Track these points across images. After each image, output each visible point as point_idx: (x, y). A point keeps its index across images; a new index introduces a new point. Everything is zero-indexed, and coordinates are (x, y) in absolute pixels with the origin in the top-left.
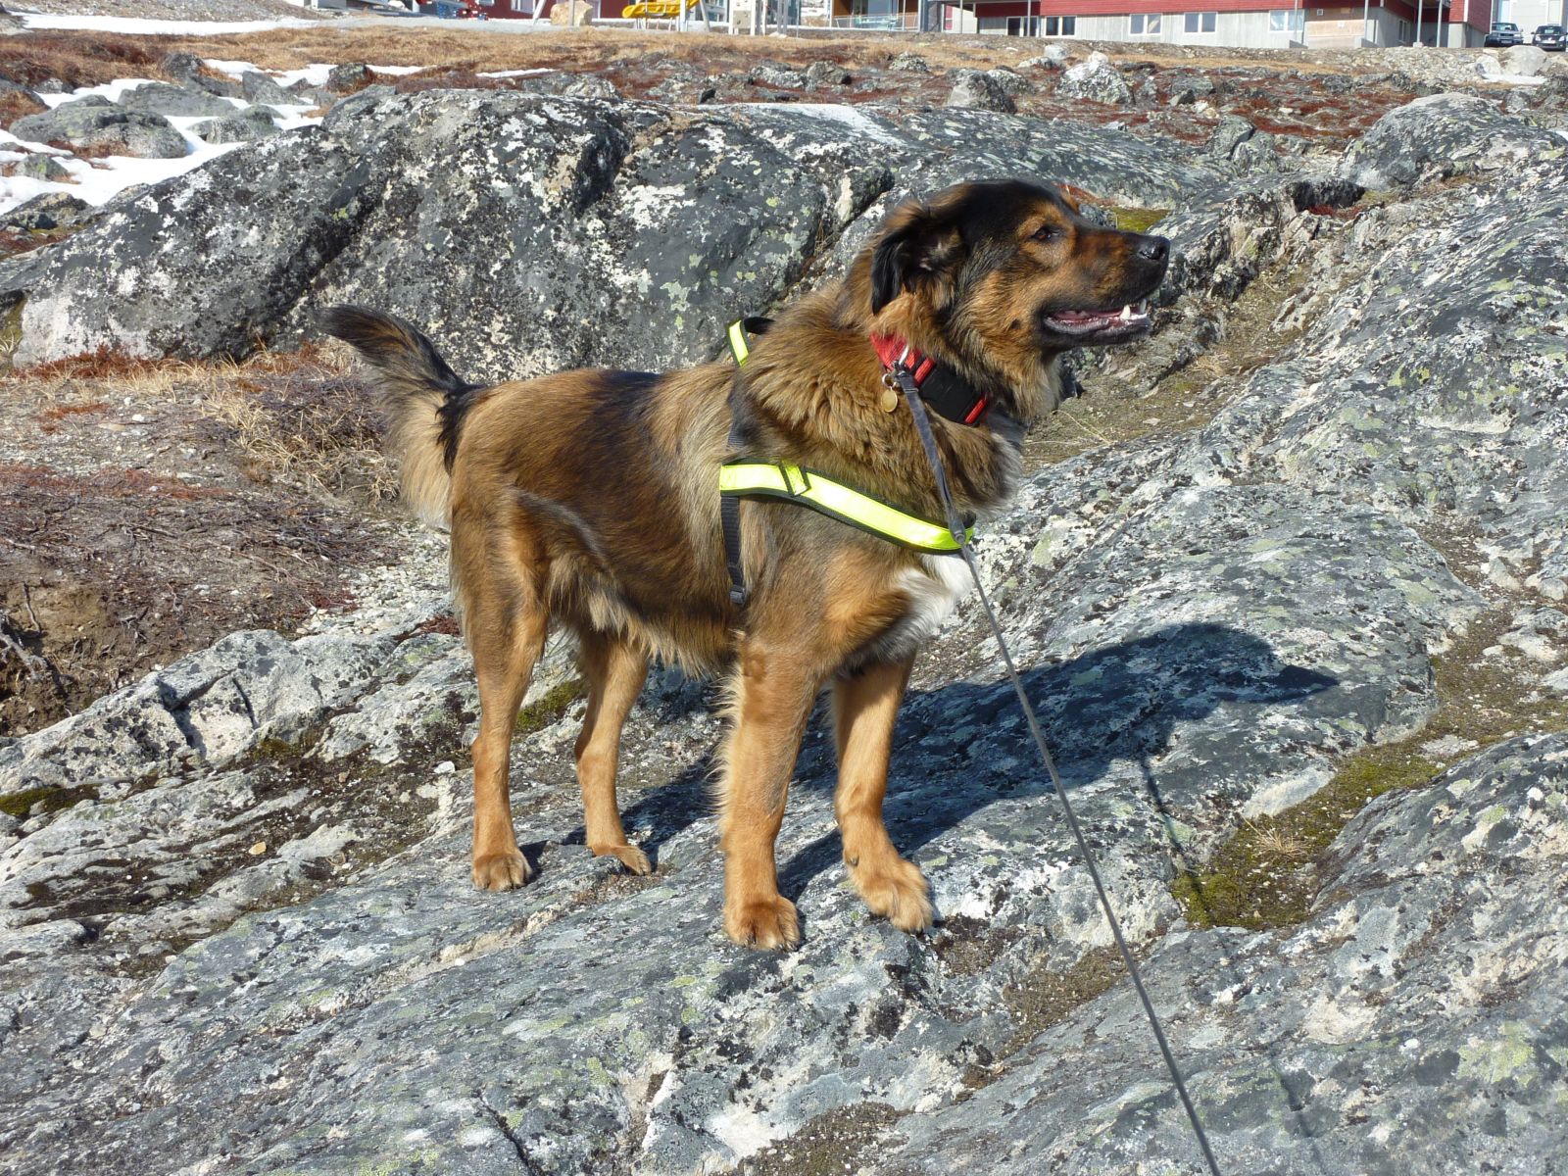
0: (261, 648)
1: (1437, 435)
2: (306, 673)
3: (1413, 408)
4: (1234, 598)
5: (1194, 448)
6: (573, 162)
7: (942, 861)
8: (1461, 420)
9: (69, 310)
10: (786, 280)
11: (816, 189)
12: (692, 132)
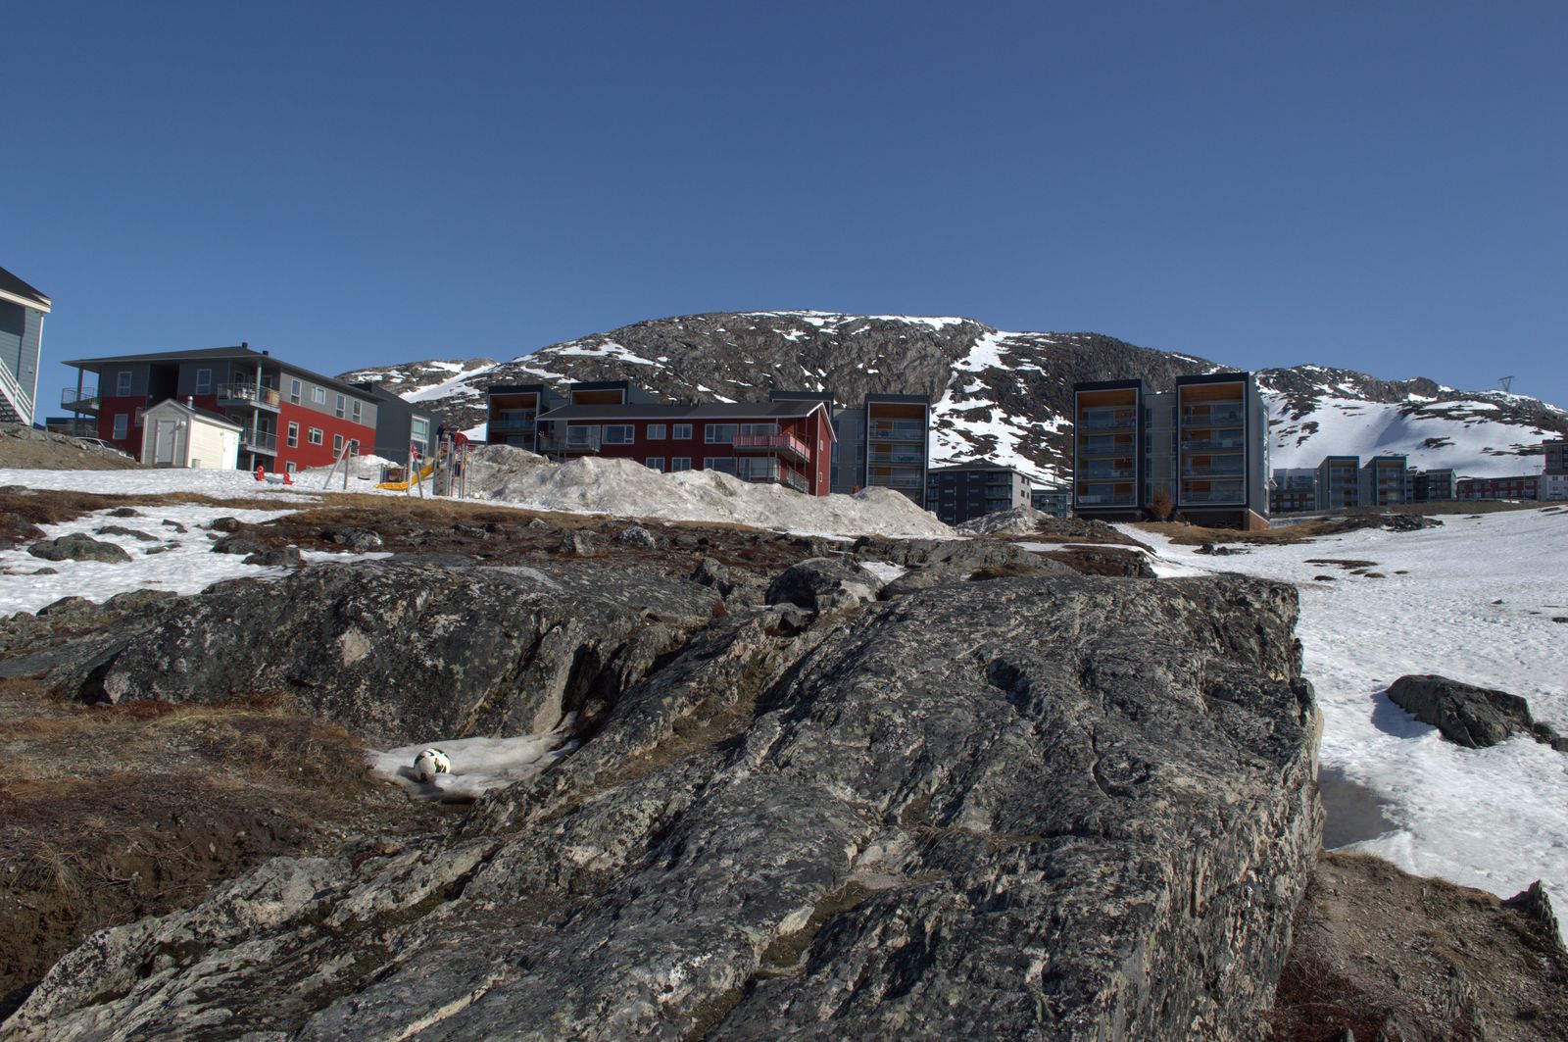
0: (285, 867)
1: (841, 748)
2: (306, 878)
3: (829, 737)
4: (762, 830)
5: (735, 758)
6: (405, 603)
7: (659, 956)
8: (850, 741)
9: (130, 678)
10: (513, 662)
11: (528, 617)
12: (464, 586)
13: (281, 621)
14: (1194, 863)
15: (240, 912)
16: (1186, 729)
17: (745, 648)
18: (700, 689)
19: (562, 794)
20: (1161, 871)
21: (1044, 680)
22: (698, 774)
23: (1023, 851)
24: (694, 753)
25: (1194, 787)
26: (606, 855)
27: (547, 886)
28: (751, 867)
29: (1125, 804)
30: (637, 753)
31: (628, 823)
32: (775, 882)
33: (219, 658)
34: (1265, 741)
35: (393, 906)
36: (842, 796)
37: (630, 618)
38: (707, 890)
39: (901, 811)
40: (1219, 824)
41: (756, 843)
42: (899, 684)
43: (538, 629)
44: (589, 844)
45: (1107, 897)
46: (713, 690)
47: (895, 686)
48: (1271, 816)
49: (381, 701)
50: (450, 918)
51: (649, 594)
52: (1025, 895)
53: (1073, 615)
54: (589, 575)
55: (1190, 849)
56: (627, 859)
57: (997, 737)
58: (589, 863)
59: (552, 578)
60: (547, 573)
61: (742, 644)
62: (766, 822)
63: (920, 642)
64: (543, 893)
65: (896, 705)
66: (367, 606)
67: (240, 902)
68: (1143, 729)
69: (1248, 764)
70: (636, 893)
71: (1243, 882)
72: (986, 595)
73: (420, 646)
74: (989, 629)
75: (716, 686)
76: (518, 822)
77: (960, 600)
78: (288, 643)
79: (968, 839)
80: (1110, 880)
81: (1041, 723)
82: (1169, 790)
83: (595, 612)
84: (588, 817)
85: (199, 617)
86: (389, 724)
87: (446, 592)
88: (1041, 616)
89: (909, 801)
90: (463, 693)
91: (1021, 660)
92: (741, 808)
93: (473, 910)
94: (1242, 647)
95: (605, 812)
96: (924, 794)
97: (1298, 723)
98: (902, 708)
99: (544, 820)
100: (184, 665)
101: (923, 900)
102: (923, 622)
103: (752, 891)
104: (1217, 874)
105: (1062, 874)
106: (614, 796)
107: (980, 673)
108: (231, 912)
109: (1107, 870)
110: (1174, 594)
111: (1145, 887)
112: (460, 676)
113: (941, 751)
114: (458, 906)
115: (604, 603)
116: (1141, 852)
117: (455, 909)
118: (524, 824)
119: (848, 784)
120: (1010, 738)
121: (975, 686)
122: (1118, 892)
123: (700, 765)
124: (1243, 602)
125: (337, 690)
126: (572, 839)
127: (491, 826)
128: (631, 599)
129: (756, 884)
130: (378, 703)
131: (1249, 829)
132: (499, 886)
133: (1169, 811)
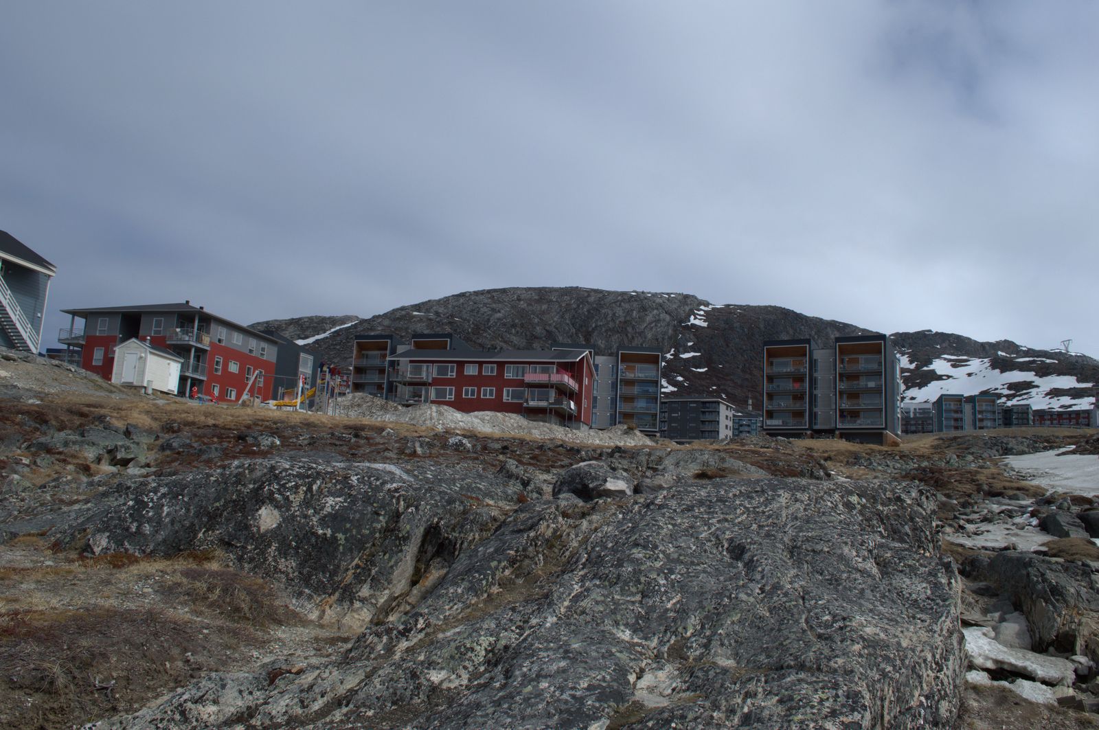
0: (221, 679)
1: (621, 601)
2: (236, 688)
3: (612, 593)
4: (568, 661)
5: (546, 607)
6: (305, 489)
8: (627, 596)
9: (108, 537)
10: (380, 533)
11: (391, 501)
12: (346, 478)
13: (217, 499)
14: (882, 690)
15: (190, 713)
16: (868, 593)
17: (548, 526)
18: (517, 556)
19: (422, 629)
20: (863, 698)
21: (765, 554)
22: (519, 618)
23: (758, 681)
24: (515, 603)
25: (878, 635)
26: (453, 677)
27: (411, 699)
28: (562, 689)
29: (831, 647)
30: (473, 602)
31: (469, 654)
32: (580, 700)
33: (172, 524)
34: (924, 601)
35: (300, 711)
36: (623, 637)
37: (462, 502)
38: (532, 706)
39: (666, 649)
40: (898, 662)
41: (564, 671)
42: (661, 556)
43: (398, 509)
44: (442, 669)
45: (826, 717)
46: (526, 557)
47: (658, 557)
48: (934, 656)
49: (286, 558)
50: (341, 721)
51: (474, 485)
52: (766, 713)
53: (780, 508)
54: (432, 471)
55: (879, 680)
56: (469, 680)
57: (733, 596)
58: (442, 682)
59: (406, 473)
60: (402, 468)
61: (546, 524)
62: (571, 655)
63: (674, 525)
64: (409, 704)
65: (660, 571)
66: (279, 490)
67: (189, 704)
68: (837, 591)
69: (914, 618)
70: (478, 706)
71: (917, 706)
72: (718, 492)
73: (315, 519)
74: (722, 516)
75: (528, 553)
76: (390, 650)
77: (700, 495)
78: (221, 515)
79: (718, 671)
80: (827, 704)
81: (764, 586)
82: (862, 637)
83: (438, 498)
84: (440, 648)
85: (159, 494)
86: (291, 575)
87: (334, 481)
88: (758, 507)
89: (672, 642)
90: (343, 554)
91: (746, 539)
92: (552, 645)
93: (358, 715)
94: (900, 532)
95: (452, 644)
96: (682, 636)
97: (947, 588)
98: (664, 573)
99: (408, 650)
100: (147, 528)
101: (691, 716)
102: (675, 511)
103: (563, 707)
104: (898, 699)
105: (791, 699)
106: (459, 633)
107: (717, 548)
108: (183, 713)
109: (824, 696)
110: (851, 493)
111: (853, 710)
112: (342, 542)
113: (694, 605)
114: (347, 712)
115: (444, 491)
116: (847, 683)
117: (345, 715)
118: (394, 653)
119: (627, 628)
120: (743, 596)
121: (714, 558)
122: (833, 714)
123: (520, 612)
124: (899, 499)
125: (255, 549)
126: (429, 664)
127: (370, 653)
128: (461, 488)
129: (566, 702)
130: (283, 560)
131: (920, 666)
132: (377, 698)
133: (862, 652)
